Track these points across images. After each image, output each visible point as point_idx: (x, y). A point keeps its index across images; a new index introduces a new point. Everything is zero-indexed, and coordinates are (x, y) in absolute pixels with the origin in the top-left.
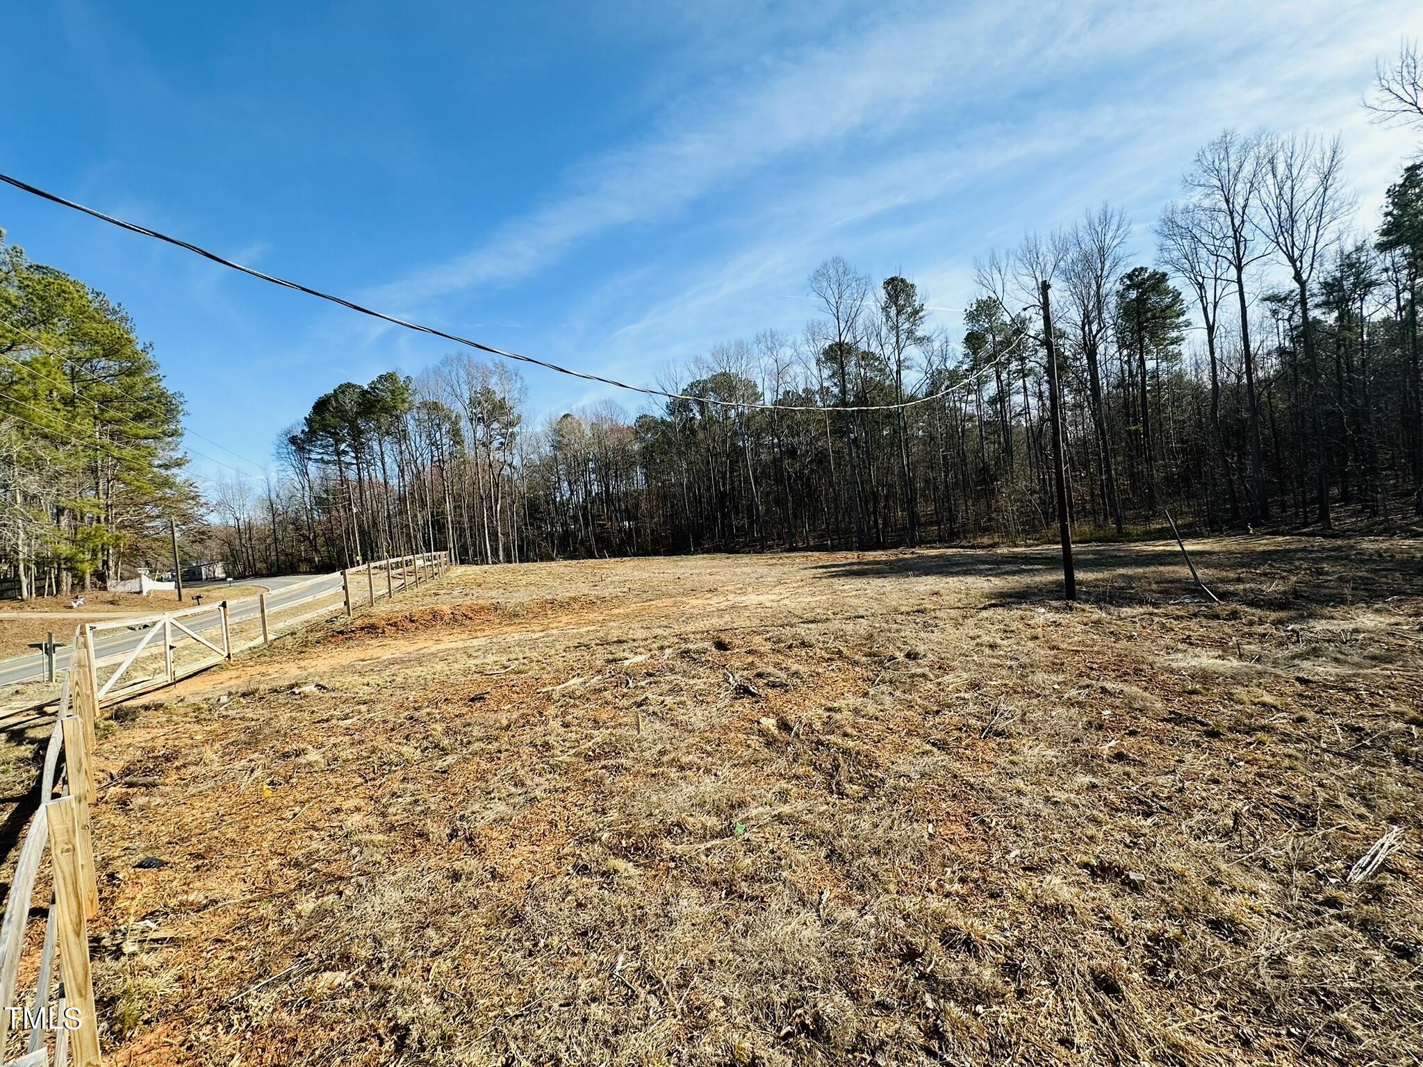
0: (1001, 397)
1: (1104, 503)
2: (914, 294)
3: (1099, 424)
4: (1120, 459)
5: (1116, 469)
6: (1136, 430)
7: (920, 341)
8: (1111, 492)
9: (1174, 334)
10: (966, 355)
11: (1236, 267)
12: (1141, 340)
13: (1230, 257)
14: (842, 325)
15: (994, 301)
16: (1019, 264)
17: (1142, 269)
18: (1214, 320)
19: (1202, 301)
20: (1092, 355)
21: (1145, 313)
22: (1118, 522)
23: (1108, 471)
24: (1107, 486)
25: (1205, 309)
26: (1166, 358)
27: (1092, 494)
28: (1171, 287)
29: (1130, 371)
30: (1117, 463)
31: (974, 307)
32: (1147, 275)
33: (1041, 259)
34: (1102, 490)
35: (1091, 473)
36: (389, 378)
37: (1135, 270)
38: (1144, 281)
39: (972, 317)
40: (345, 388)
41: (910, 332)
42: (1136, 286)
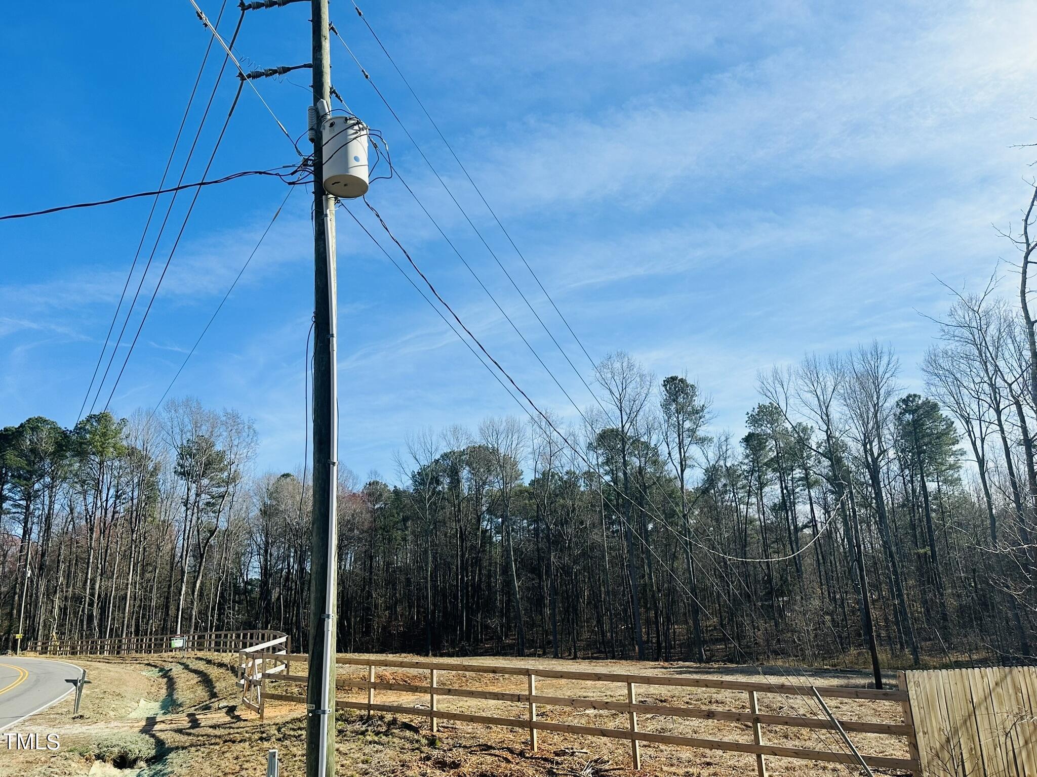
0: (786, 505)
1: (899, 630)
2: (694, 394)
3: (886, 545)
4: (911, 582)
5: (908, 595)
6: (926, 553)
7: (702, 441)
8: (905, 619)
9: (951, 460)
10: (747, 456)
11: (994, 409)
12: (922, 462)
13: (989, 400)
14: (625, 418)
15: (776, 408)
16: (800, 382)
17: (915, 396)
18: (983, 453)
19: (970, 435)
20: (874, 472)
21: (923, 436)
22: (915, 651)
23: (900, 595)
24: (901, 612)
25: (974, 444)
26: (945, 482)
27: (886, 620)
28: (944, 416)
29: (914, 491)
30: (909, 588)
31: (756, 410)
32: (920, 402)
33: (821, 379)
34: (896, 616)
35: (883, 597)
36: (102, 418)
37: (909, 396)
38: (918, 407)
39: (754, 420)
40: (34, 425)
41: (693, 431)
42: (912, 412)
